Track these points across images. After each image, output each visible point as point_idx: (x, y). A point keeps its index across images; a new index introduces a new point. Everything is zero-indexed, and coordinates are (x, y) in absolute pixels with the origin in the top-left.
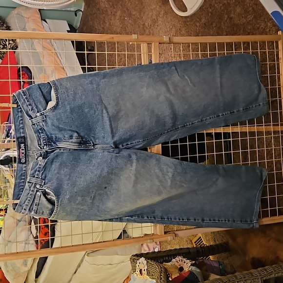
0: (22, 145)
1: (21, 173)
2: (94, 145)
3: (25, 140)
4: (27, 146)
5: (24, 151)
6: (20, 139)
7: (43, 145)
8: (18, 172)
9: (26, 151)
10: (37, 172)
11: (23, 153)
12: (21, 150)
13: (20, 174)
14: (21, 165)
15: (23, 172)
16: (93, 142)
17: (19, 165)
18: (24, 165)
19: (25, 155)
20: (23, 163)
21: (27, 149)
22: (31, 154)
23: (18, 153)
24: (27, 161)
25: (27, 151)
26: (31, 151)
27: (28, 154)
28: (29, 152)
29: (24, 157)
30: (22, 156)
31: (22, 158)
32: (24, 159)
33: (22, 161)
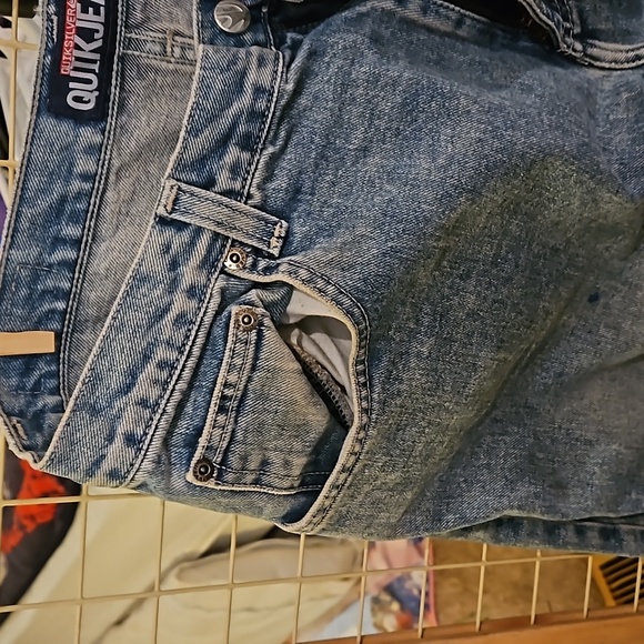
1: (58, 189)
2: (587, 35)
5: (93, 21)
8: (34, 183)
9: (110, 24)
10: (233, 153)
11: (87, 35)
12: (73, 4)
13: (43, 204)
14: (65, 127)
15: (76, 185)
16: (581, 13)
18: (88, 135)
19: (106, 52)
21: (120, 9)
22: (151, 56)
23: (53, 30)
24: (114, 103)
25: (119, 22)
26: (152, 34)
27: (129, 52)
28: (133, 35)
29: (96, 67)
30: (77, 59)
31: (76, 69)
32: (89, 82)
33: (78, 99)
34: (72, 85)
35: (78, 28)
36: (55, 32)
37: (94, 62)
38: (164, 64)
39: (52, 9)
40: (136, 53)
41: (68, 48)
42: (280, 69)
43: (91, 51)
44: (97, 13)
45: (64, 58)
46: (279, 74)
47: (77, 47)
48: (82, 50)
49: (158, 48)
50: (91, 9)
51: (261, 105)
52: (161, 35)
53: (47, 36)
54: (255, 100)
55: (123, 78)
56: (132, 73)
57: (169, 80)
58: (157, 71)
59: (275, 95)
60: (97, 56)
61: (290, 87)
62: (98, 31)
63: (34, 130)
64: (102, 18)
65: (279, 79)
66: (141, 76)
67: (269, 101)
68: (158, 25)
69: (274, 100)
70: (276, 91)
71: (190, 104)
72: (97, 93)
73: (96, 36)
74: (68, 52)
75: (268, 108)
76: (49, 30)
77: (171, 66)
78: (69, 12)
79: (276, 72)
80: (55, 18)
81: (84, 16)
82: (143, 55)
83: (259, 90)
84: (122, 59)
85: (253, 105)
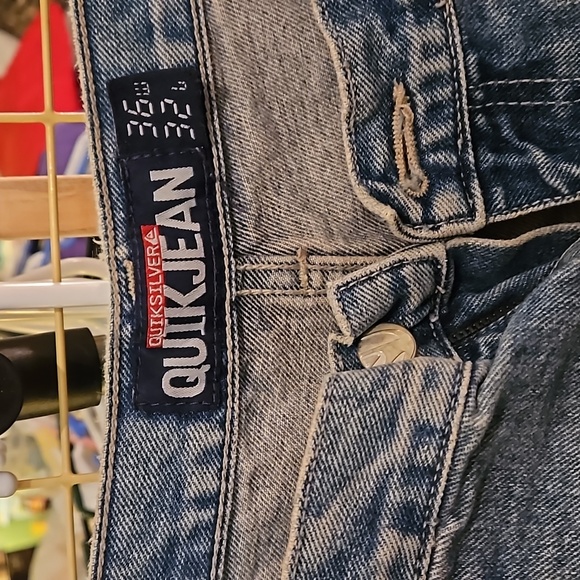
0: (172, 182)
1: (162, 529)
3: (200, 120)
4: (229, 187)
5: (188, 259)
6: (141, 107)
7: (410, 183)
8: (124, 527)
12: (153, 238)
13: (141, 557)
14: (164, 428)
15: (190, 518)
17: (137, 428)
20: (184, 411)
21: (223, 231)
22: (277, 292)
23: (127, 282)
24: (233, 376)
25: (225, 251)
26: (275, 259)
27: (245, 292)
28: (248, 266)
29: (201, 327)
30: (173, 321)
31: (170, 336)
32: (194, 352)
33: (178, 382)
34: (167, 362)
35: (167, 274)
36: (131, 286)
37: (197, 319)
38: (299, 302)
39: (123, 251)
40: (256, 292)
41: (156, 307)
42: (464, 391)
43: (191, 305)
44: (191, 245)
45: (152, 323)
46: (461, 400)
47: (170, 303)
48: (178, 306)
49: (287, 279)
50: (181, 242)
51: (427, 455)
52: (289, 259)
53: (121, 294)
54: (415, 447)
55: (241, 335)
56: (252, 323)
57: (308, 321)
58: (289, 312)
59: (453, 437)
60: (201, 311)
61: (482, 421)
62: (196, 272)
63: (116, 443)
64: (200, 252)
65: (460, 410)
66: (266, 325)
67: (442, 447)
68: (282, 244)
69: (451, 446)
70: (455, 430)
71: (305, 462)
72: (207, 367)
73: (196, 280)
74: (156, 314)
75: (440, 460)
76: (122, 284)
77: (310, 302)
78: (150, 252)
79: (455, 396)
80: (129, 265)
81: (173, 254)
82: (266, 292)
83: (422, 431)
84: (237, 304)
85: (410, 457)
